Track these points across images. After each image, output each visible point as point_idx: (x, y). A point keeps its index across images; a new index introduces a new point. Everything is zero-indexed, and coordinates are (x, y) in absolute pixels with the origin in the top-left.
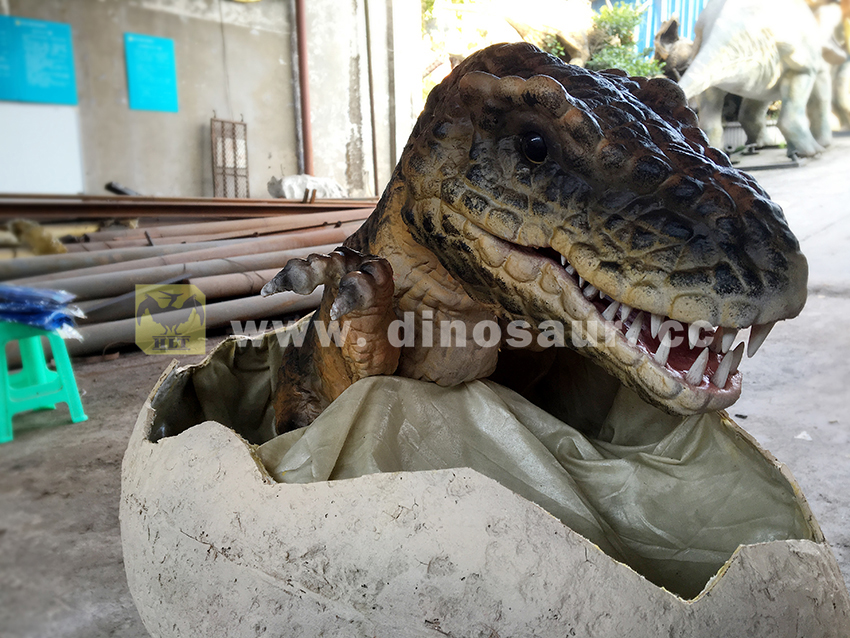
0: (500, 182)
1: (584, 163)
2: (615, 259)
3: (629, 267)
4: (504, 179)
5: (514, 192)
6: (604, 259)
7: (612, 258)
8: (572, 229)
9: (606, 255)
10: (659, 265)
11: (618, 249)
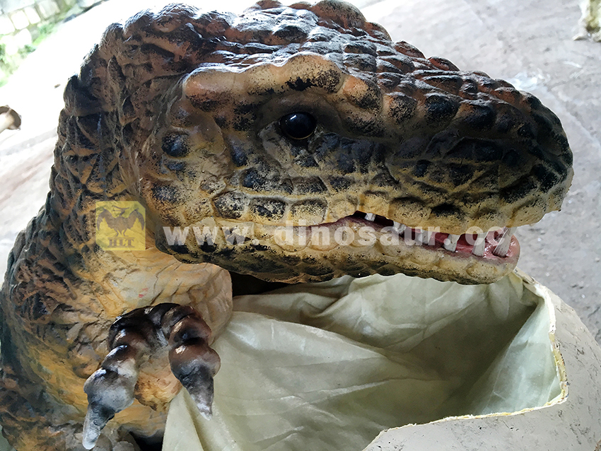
0: (283, 175)
1: (375, 126)
2: (443, 201)
3: (462, 204)
4: (285, 170)
5: (303, 179)
6: (432, 205)
7: (440, 200)
8: (381, 189)
9: (432, 201)
10: (487, 189)
11: (440, 191)
